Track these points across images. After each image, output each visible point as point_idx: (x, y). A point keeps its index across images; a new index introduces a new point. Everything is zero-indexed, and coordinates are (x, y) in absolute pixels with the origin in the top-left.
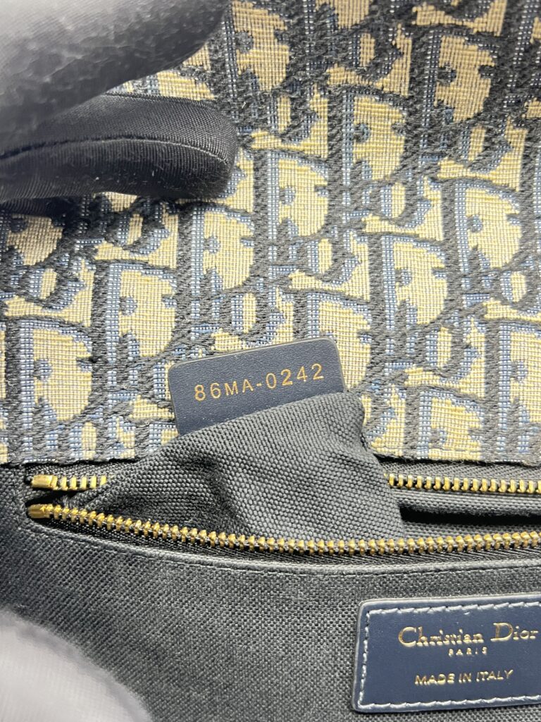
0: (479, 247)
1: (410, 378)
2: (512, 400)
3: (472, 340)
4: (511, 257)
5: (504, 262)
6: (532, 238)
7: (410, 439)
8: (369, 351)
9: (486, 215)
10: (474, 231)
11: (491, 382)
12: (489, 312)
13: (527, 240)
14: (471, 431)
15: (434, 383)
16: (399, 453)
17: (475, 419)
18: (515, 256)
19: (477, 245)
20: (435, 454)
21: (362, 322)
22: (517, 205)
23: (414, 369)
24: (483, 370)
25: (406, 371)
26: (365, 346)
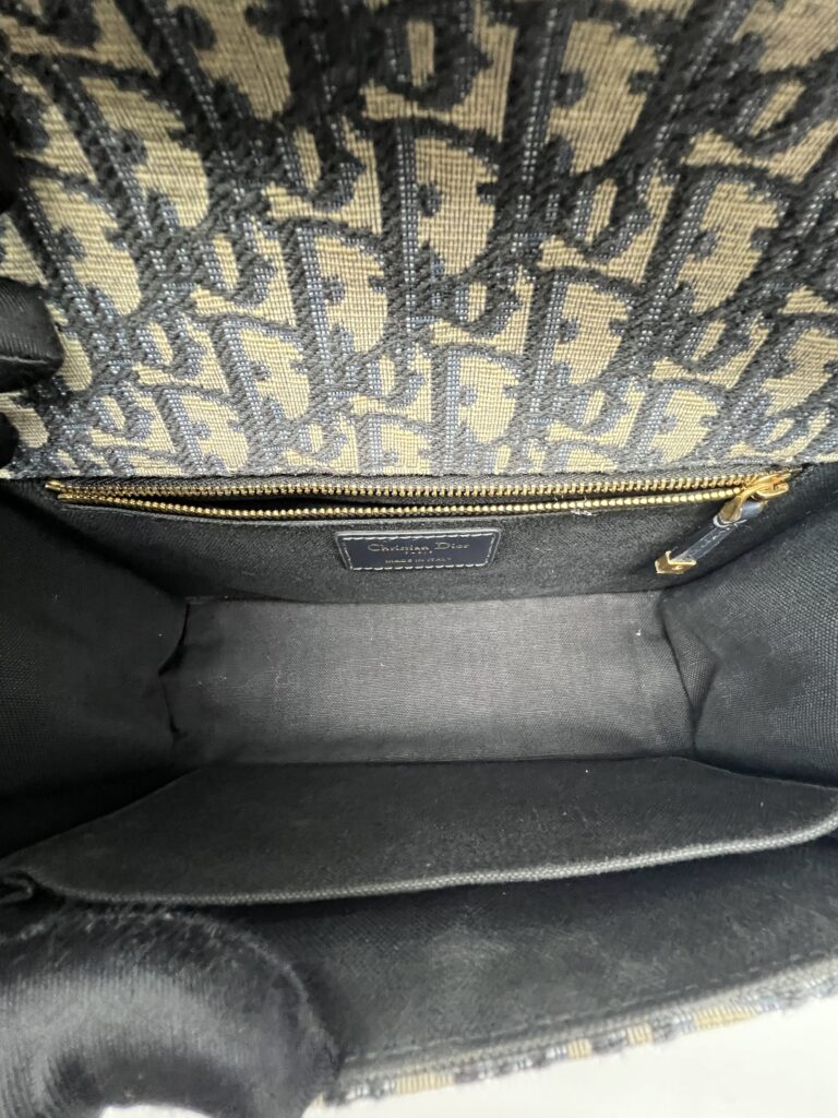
0: (432, 244)
1: (355, 407)
2: (459, 423)
3: (417, 367)
4: (473, 259)
5: (463, 266)
6: (507, 230)
7: (364, 459)
8: (307, 381)
9: (446, 185)
10: (428, 214)
11: (439, 407)
12: (437, 336)
13: (500, 233)
14: (420, 453)
15: (381, 410)
16: (356, 471)
17: (423, 442)
18: (479, 259)
19: (430, 239)
20: (388, 470)
21: (292, 351)
22: (496, 167)
23: (358, 398)
24: (429, 397)
25: (350, 400)
26: (302, 377)
